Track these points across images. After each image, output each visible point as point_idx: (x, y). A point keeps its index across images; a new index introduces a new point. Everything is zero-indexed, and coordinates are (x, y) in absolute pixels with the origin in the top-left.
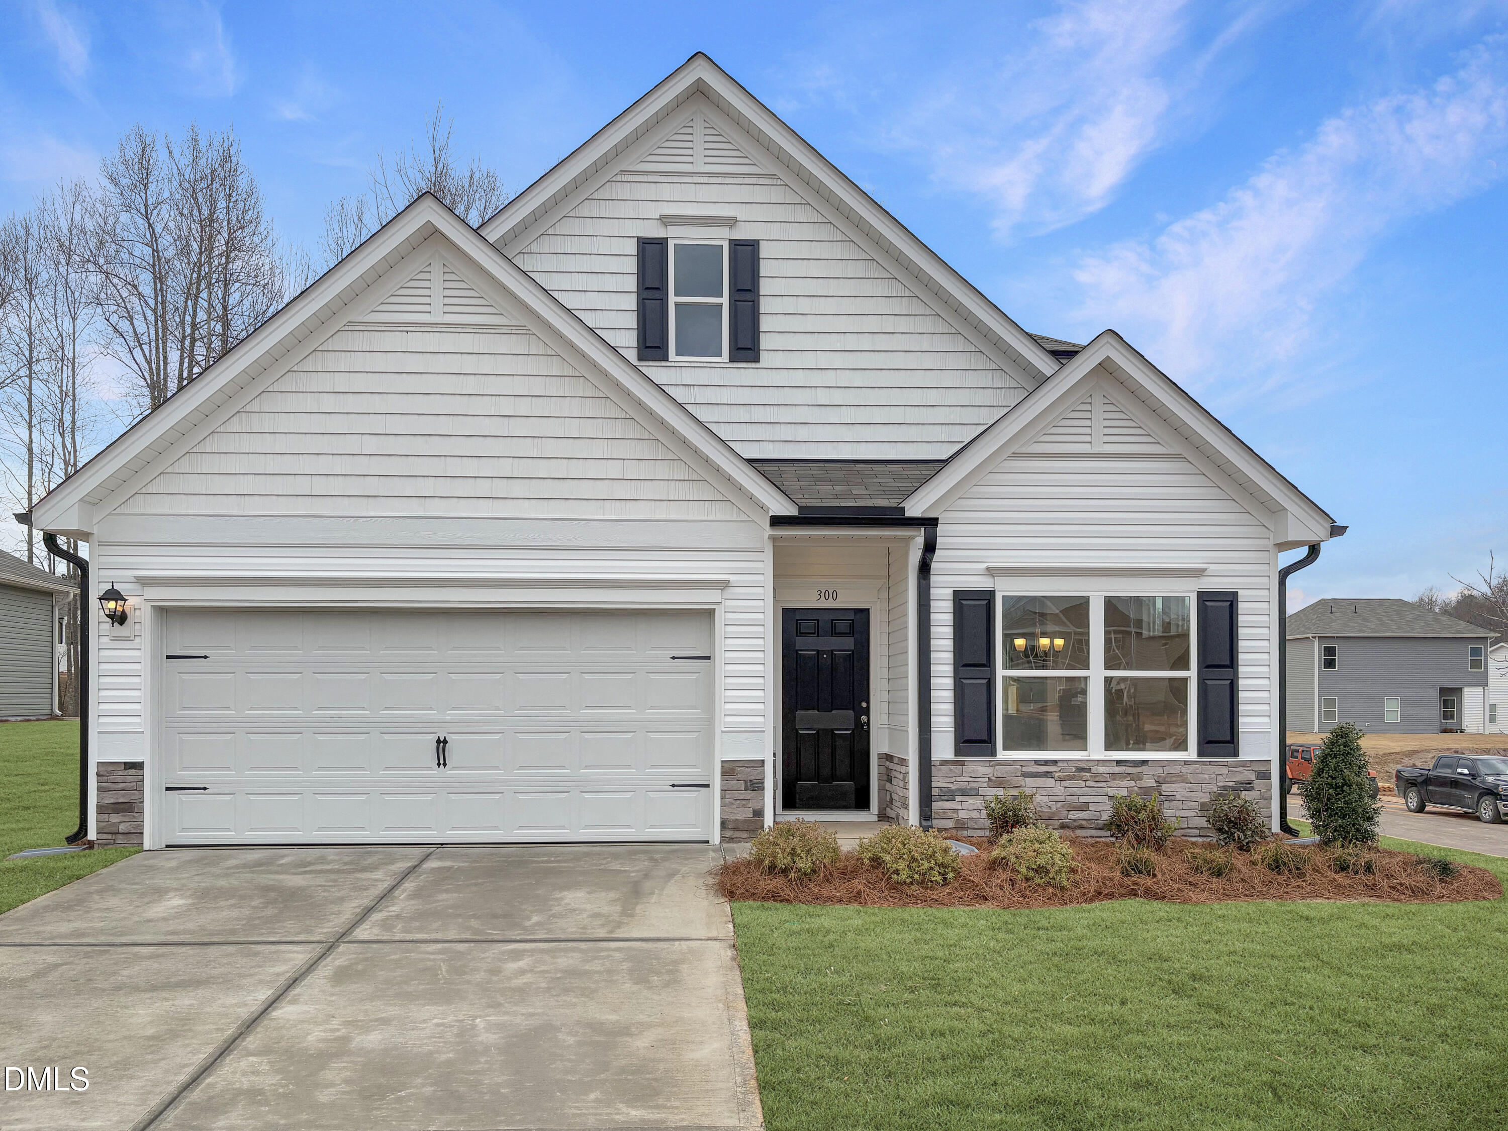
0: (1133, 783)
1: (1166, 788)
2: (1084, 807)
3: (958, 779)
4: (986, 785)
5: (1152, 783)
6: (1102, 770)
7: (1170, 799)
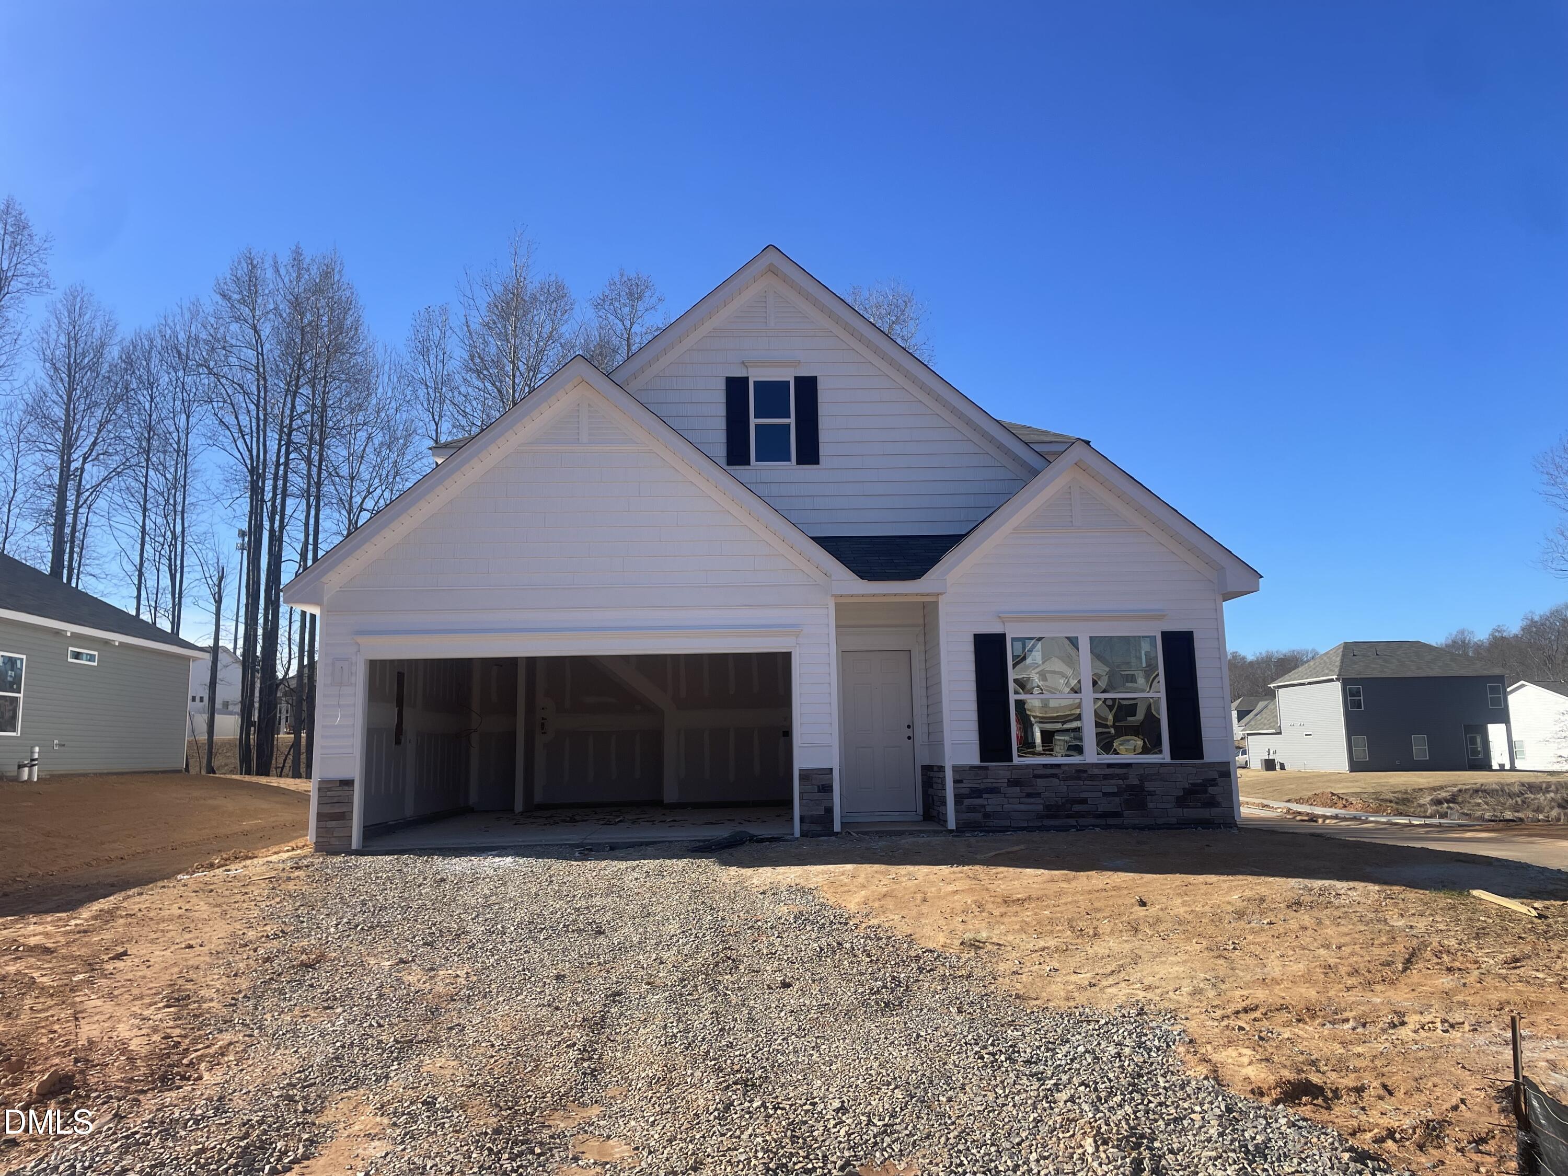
0: (1121, 782)
1: (1149, 786)
2: (1084, 801)
3: (985, 781)
4: (1005, 785)
5: (1136, 782)
6: (1096, 771)
7: (1152, 794)
